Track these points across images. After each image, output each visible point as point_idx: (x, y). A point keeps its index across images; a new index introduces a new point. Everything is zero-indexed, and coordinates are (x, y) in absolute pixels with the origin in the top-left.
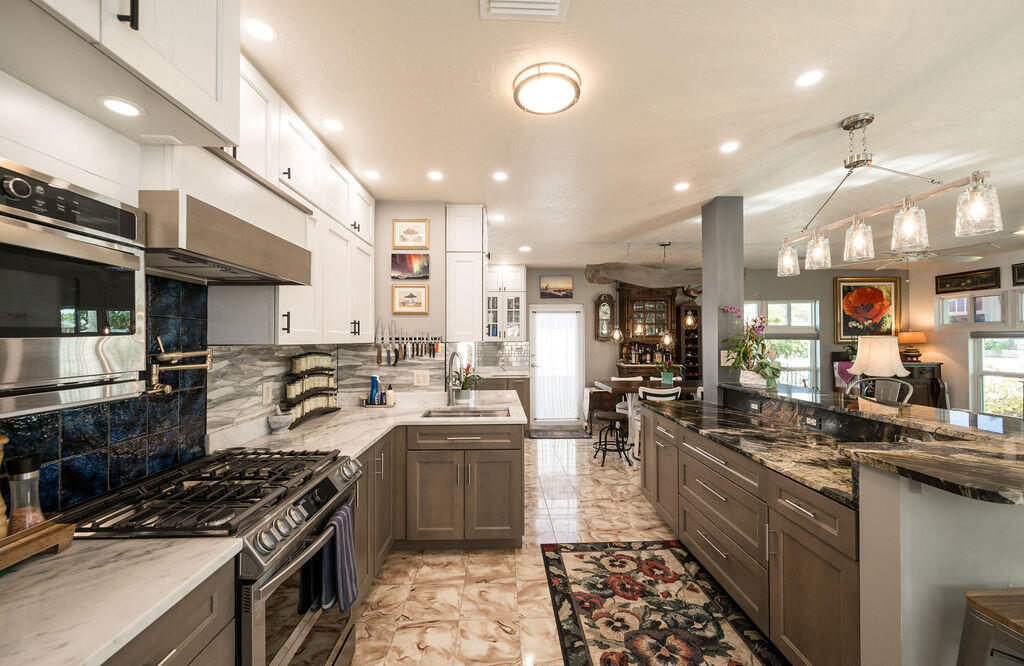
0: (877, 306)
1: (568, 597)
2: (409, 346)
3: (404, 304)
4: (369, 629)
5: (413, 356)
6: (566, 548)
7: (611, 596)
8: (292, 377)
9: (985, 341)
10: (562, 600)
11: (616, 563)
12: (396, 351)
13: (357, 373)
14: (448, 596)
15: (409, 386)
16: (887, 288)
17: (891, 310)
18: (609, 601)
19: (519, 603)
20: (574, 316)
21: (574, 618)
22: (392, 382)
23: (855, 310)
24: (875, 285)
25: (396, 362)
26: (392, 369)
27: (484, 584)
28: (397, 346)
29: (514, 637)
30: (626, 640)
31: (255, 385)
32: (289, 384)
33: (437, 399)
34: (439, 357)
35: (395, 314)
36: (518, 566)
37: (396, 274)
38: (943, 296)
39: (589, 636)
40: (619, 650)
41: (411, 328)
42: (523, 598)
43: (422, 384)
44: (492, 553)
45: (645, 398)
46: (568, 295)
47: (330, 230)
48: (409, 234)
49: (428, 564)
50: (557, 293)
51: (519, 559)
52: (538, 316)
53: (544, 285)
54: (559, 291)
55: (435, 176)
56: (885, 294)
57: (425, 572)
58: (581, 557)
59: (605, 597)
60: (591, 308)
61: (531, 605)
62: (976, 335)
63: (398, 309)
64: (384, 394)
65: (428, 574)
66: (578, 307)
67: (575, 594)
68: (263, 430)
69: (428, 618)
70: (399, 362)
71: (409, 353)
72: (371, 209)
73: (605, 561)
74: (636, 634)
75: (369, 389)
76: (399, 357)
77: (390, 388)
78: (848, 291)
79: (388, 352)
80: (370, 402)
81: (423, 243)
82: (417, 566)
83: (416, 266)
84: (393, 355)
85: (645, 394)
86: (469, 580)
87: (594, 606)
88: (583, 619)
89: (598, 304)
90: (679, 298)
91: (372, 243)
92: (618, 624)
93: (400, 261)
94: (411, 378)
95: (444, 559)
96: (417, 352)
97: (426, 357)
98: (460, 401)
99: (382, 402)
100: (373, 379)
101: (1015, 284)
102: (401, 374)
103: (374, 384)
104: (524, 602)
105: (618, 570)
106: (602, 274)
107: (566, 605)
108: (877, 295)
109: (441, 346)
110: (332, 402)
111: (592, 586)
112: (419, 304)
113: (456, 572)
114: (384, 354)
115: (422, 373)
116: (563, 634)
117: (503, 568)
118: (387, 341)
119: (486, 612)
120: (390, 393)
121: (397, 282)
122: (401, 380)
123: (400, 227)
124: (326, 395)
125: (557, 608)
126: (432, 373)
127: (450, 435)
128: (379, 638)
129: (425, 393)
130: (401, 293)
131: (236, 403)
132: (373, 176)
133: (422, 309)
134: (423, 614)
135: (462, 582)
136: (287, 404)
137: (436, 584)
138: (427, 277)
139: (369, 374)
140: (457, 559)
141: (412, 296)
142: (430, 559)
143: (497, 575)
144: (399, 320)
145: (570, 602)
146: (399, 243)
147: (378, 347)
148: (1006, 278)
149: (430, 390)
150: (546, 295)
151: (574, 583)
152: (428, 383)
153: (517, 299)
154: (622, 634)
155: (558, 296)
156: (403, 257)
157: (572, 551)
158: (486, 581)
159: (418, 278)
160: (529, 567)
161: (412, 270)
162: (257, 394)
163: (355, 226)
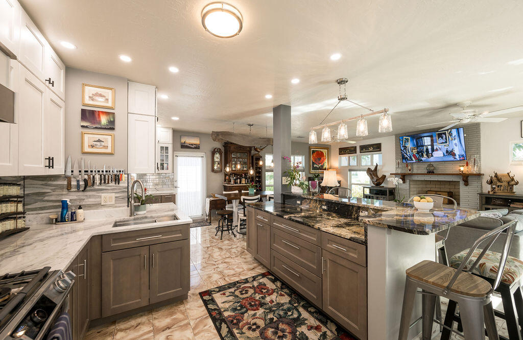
0: (322, 159)
1: (223, 320)
2: (97, 177)
3: (92, 146)
5: (100, 183)
6: (214, 291)
7: (246, 312)
9: (352, 172)
10: (221, 324)
11: (244, 292)
12: (85, 181)
13: (46, 198)
15: (98, 205)
16: (325, 151)
17: (326, 161)
18: (246, 315)
19: (195, 335)
20: (200, 159)
21: (230, 332)
22: (81, 204)
23: (315, 160)
24: (322, 150)
25: (85, 188)
26: (81, 193)
27: (168, 331)
28: (86, 177)
30: (261, 335)
33: (122, 212)
34: (123, 184)
35: (84, 153)
36: (188, 311)
37: (85, 124)
38: (341, 155)
41: (99, 164)
42: (196, 331)
43: (108, 203)
44: (168, 307)
46: (197, 147)
48: (99, 96)
49: (121, 330)
50: (191, 146)
51: (188, 306)
52: (179, 158)
53: (183, 141)
54: (192, 145)
55: (125, 59)
56: (325, 154)
58: (224, 294)
59: (243, 313)
60: (210, 155)
61: (202, 334)
62: (350, 170)
63: (87, 149)
64: (75, 213)
65: (123, 337)
66: (203, 154)
67: (226, 317)
70: (88, 188)
71: (97, 181)
72: (62, 72)
73: (237, 293)
74: (264, 329)
76: (88, 184)
77: (80, 208)
78: (314, 152)
79: (78, 181)
80: (62, 220)
81: (110, 104)
82: (112, 334)
83: (104, 120)
84: (82, 183)
85: (244, 199)
86: (157, 331)
87: (239, 321)
88: (235, 331)
89: (213, 153)
90: (253, 152)
91: (64, 99)
92: (254, 327)
93: (89, 115)
94: (98, 199)
95: (133, 322)
96: (104, 180)
97: (112, 184)
98: (139, 213)
99: (73, 218)
100: (64, 202)
101: (360, 152)
102: (90, 197)
103: (64, 205)
104: (198, 333)
105: (245, 296)
106: (220, 137)
107: (224, 326)
108: (322, 153)
109: (124, 177)
110: (21, 224)
111: (234, 310)
112: (106, 147)
113: (145, 329)
114: (74, 183)
115: (108, 196)
117: (179, 316)
118: (76, 173)
120: (80, 212)
121: (85, 130)
122: (91, 201)
123: (89, 91)
124: (15, 218)
125: (219, 330)
126: (117, 195)
127: (139, 237)
129: (112, 209)
130: (90, 137)
133: (109, 150)
135: (152, 334)
138: (113, 129)
139: (59, 198)
140: (144, 319)
141: (99, 141)
142: (122, 326)
143: (176, 321)
144: (89, 159)
145: (226, 323)
146: (88, 102)
147: (69, 179)
148: (358, 150)
149: (116, 207)
150: (184, 146)
151: (225, 311)
152: (113, 202)
153: (167, 148)
154: (257, 332)
155: (192, 148)
156: (93, 112)
157: (218, 292)
158: (169, 328)
159: (105, 129)
160: (195, 309)
161: (100, 122)
163: (49, 81)
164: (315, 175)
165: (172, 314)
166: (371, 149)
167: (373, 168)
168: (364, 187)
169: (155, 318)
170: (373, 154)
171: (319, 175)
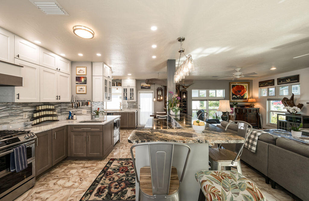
0: (243, 91)
1: (105, 172)
2: (81, 103)
3: (79, 91)
4: (45, 179)
5: (82, 106)
6: (117, 160)
7: (117, 172)
8: (36, 111)
9: (271, 102)
10: (103, 173)
11: (127, 164)
12: (77, 104)
13: (66, 110)
14: (73, 171)
15: (81, 114)
16: (245, 85)
17: (247, 92)
18: (115, 173)
19: (91, 173)
20: (151, 94)
21: (101, 178)
22: (75, 113)
23: (236, 92)
24: (242, 84)
25: (77, 107)
26: (76, 109)
27: (86, 169)
28: (77, 103)
29: (81, 182)
30: (110, 183)
31: (20, 113)
32: (34, 113)
33: (88, 118)
34: (89, 106)
35: (77, 94)
36: (99, 164)
37: (77, 82)
38: (261, 88)
39: (101, 182)
40: (105, 186)
41: (82, 98)
43: (84, 114)
44: (95, 161)
45: (158, 118)
46: (149, 88)
47: (44, 71)
48: (81, 71)
49: (75, 163)
51: (101, 162)
52: (141, 94)
53: (142, 85)
54: (146, 87)
55: (81, 55)
56: (245, 87)
58: (119, 162)
59: (115, 172)
60: (156, 91)
62: (269, 100)
63: (78, 92)
64: (73, 116)
65: (73, 166)
66: (153, 91)
67: (107, 171)
68: (23, 126)
69: (63, 177)
70: (78, 107)
71: (81, 105)
72: (69, 65)
73: (124, 163)
74: (115, 182)
75: (69, 115)
76: (78, 106)
78: (233, 86)
79: (75, 104)
80: (69, 119)
81: (85, 73)
82: (72, 163)
83: (83, 80)
84: (76, 105)
87: (110, 174)
88: (104, 178)
89: (158, 90)
90: (181, 88)
91: (70, 74)
92: (112, 179)
93: (78, 79)
94: (81, 112)
95: (80, 162)
96: (83, 104)
97: (86, 106)
98: (96, 118)
99: (72, 119)
100: (70, 112)
101: (278, 84)
103: (70, 114)
104: (93, 173)
105: (125, 165)
106: (150, 82)
107: (103, 174)
108: (242, 87)
109: (90, 103)
110: (55, 118)
111: (115, 170)
112: (84, 91)
113: (81, 165)
114: (74, 105)
115: (84, 111)
116: (95, 181)
117: (95, 165)
118: (74, 101)
119: (80, 175)
120: (75, 116)
121: (77, 85)
122: (79, 112)
123: (78, 69)
125: (100, 175)
126: (88, 110)
127: (83, 128)
128: (46, 181)
129: (85, 116)
130: (79, 87)
131: (11, 118)
132: (64, 55)
133: (85, 92)
134: (62, 176)
135: (81, 168)
136: (33, 119)
137: (72, 168)
138: (86, 83)
139: (68, 110)
140: (84, 162)
141: (81, 89)
142: (77, 162)
143: (92, 166)
144: (78, 95)
145: (104, 174)
146: (78, 73)
147: (72, 103)
148: (276, 82)
149: (87, 115)
150: (143, 88)
151: (110, 169)
152: (86, 113)
153: (133, 89)
154: (110, 182)
155: (146, 88)
156: (79, 77)
157: (118, 160)
158: (87, 168)
159: (83, 83)
160: (102, 164)
161: (81, 81)
162: (20, 116)
163: (57, 69)
164: (234, 104)
165: (93, 163)
166: (289, 80)
167: (289, 98)
168: (278, 115)
169: (87, 163)
170: (291, 85)
171: (237, 103)
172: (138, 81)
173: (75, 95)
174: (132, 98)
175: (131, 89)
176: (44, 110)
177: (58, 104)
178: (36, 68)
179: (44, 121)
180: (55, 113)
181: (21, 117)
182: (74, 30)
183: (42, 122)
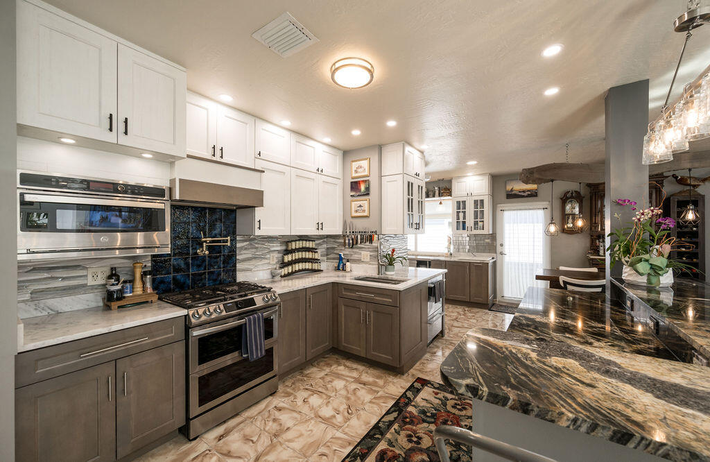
1: (400, 411)
2: (359, 237)
3: (356, 211)
4: (293, 383)
5: (361, 243)
6: (433, 385)
7: (429, 423)
8: (287, 252)
10: (395, 411)
11: (458, 407)
12: (352, 240)
13: (334, 252)
14: (339, 384)
15: (359, 261)
18: (425, 425)
19: (370, 402)
20: (540, 211)
21: (391, 424)
22: (350, 258)
26: (350, 250)
27: (362, 386)
28: (353, 237)
29: (349, 416)
30: (410, 449)
31: (265, 254)
32: (285, 255)
34: (375, 244)
35: (352, 217)
36: (391, 384)
37: (352, 194)
39: (388, 436)
40: (398, 452)
41: (360, 225)
42: (374, 401)
43: (366, 260)
44: (384, 371)
46: (533, 195)
47: (297, 176)
48: (361, 168)
49: (345, 366)
50: (522, 194)
51: (395, 381)
52: (507, 213)
53: (509, 188)
54: (524, 192)
55: (356, 133)
57: (341, 369)
58: (437, 394)
59: (424, 421)
60: (557, 204)
61: (375, 406)
63: (354, 214)
64: (345, 264)
65: (340, 370)
66: (546, 204)
67: (406, 412)
68: (270, 277)
69: (320, 389)
70: (354, 246)
71: (359, 241)
73: (450, 403)
74: (421, 450)
75: (338, 261)
76: (354, 244)
77: (348, 261)
79: (349, 240)
80: (338, 269)
81: (366, 173)
82: (339, 364)
83: (363, 188)
84: (351, 241)
85: (565, 283)
86: (358, 381)
87: (412, 423)
88: (396, 426)
89: (565, 199)
91: (341, 176)
92: (415, 439)
93: (355, 186)
94: (360, 256)
95: (355, 366)
96: (362, 240)
97: (368, 243)
98: (388, 273)
99: (344, 270)
100: (340, 255)
102: (355, 253)
103: (340, 259)
104: (374, 403)
105: (457, 412)
107: (395, 414)
109: (376, 237)
110: (315, 266)
111: (424, 412)
112: (364, 211)
113: (355, 374)
114: (347, 241)
115: (365, 254)
116: (376, 427)
117: (381, 382)
118: (348, 233)
119: (348, 399)
120: (348, 264)
121: (353, 198)
122: (355, 257)
123: (355, 165)
124: (312, 262)
125: (388, 413)
126: (371, 254)
127: (358, 291)
128: (293, 389)
129: (367, 266)
130: (355, 205)
131: (253, 262)
132: (328, 140)
133: (366, 214)
134: (320, 387)
135: (353, 380)
136: (284, 265)
137: (339, 376)
138: (368, 194)
139: (339, 252)
140: (361, 368)
141: (360, 206)
142: (349, 363)
143: (375, 384)
144: (355, 221)
145: (398, 415)
146: (354, 175)
147: (344, 236)
149: (370, 264)
150: (511, 196)
151: (414, 406)
152: (368, 260)
153: (482, 201)
154: (410, 445)
155: (523, 197)
156: (356, 182)
157: (435, 388)
158: (364, 384)
159: (364, 195)
160: (396, 387)
161: (360, 191)
162: (266, 259)
163: (318, 170)
165: (378, 377)
169: (367, 373)
172: (497, 180)
173: (349, 220)
174: (480, 224)
175: (476, 202)
176: (299, 250)
177: (321, 239)
178: (284, 173)
179: (300, 271)
180: (317, 256)
181: (267, 261)
182: (333, 73)
183: (296, 272)
